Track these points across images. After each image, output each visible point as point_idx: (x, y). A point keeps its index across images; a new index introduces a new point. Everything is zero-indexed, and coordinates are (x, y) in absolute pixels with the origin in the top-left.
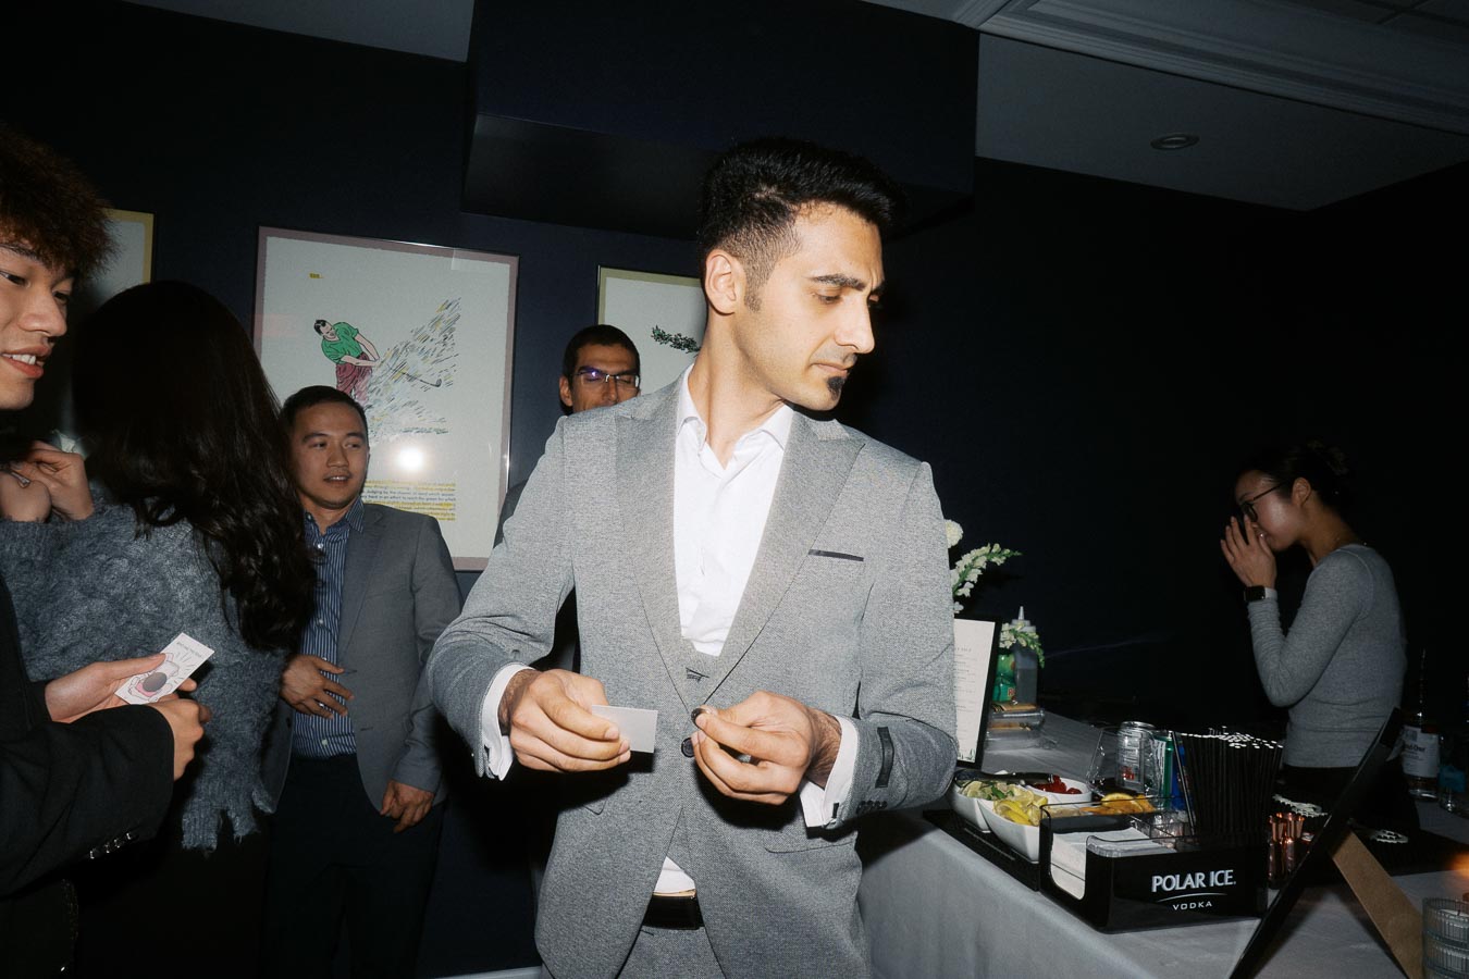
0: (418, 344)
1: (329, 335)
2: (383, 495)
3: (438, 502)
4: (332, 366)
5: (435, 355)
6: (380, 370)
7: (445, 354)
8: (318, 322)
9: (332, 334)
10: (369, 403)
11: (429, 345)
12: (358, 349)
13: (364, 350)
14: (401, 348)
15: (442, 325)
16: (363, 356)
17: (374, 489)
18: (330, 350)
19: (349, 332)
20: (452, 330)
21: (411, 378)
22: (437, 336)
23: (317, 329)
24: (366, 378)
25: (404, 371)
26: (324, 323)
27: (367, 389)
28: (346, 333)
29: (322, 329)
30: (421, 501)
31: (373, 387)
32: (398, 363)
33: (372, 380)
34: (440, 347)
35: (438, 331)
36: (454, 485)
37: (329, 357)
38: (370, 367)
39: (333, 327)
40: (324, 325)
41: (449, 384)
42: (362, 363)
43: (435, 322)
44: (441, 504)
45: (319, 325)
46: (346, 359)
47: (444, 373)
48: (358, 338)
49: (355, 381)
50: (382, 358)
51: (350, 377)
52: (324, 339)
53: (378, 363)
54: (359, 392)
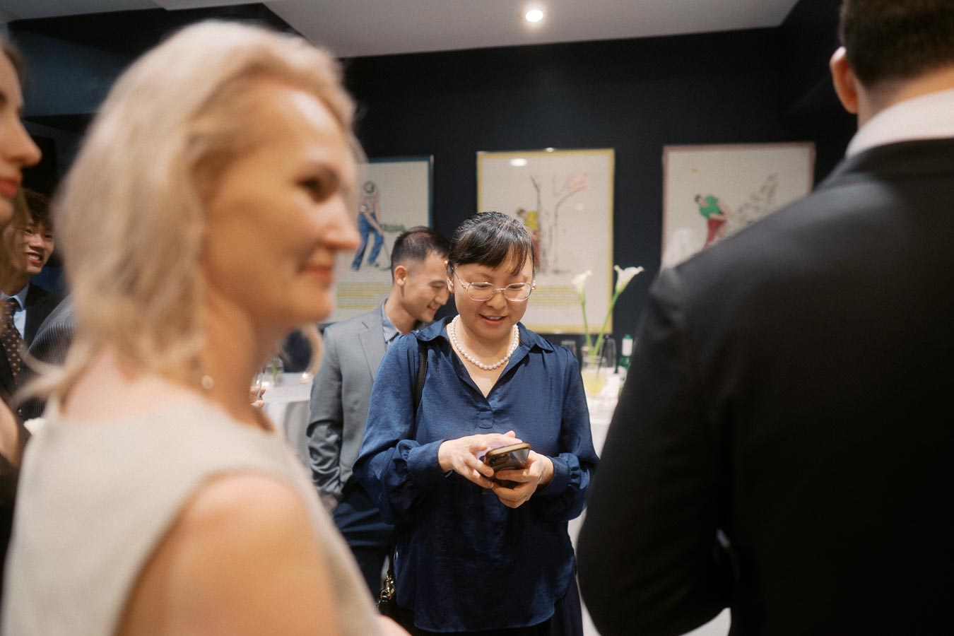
0: (754, 203)
5: (764, 208)
7: (769, 207)
8: (697, 196)
9: (704, 203)
11: (760, 203)
12: (718, 209)
13: (722, 210)
15: (767, 190)
16: (721, 213)
18: (704, 212)
19: (713, 201)
20: (773, 192)
23: (697, 201)
24: (724, 227)
25: (746, 220)
27: (725, 232)
29: (699, 200)
32: (742, 215)
33: (728, 226)
34: (766, 203)
35: (765, 193)
37: (703, 216)
38: (725, 220)
39: (704, 199)
40: (700, 198)
42: (721, 217)
43: (763, 189)
45: (697, 198)
46: (715, 216)
48: (719, 203)
49: (717, 228)
50: (732, 213)
51: (715, 226)
52: (701, 206)
53: (730, 216)
54: (720, 234)
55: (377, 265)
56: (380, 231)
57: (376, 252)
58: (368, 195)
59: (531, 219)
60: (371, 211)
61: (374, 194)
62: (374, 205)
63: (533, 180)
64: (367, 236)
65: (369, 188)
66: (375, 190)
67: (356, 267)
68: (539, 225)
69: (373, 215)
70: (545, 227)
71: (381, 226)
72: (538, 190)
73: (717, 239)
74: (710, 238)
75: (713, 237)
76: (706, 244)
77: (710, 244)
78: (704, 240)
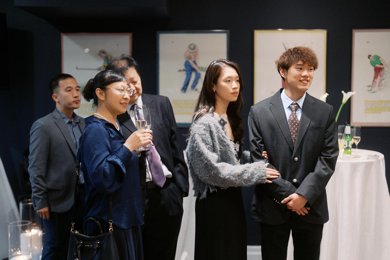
2: (388, 104)
9: (373, 59)
12: (380, 62)
13: (382, 62)
16: (382, 64)
18: (373, 64)
19: (377, 58)
23: (369, 58)
24: (383, 71)
27: (383, 74)
29: (370, 57)
33: (384, 71)
38: (383, 68)
39: (373, 57)
42: (381, 66)
45: (369, 56)
46: (378, 66)
48: (380, 59)
49: (379, 72)
50: (387, 64)
51: (378, 71)
52: (371, 60)
53: (386, 66)
54: (380, 75)
55: (196, 90)
56: (199, 71)
57: (196, 82)
58: (192, 51)
60: (193, 60)
61: (195, 50)
62: (195, 56)
63: (284, 45)
64: (191, 74)
65: (192, 47)
66: (196, 48)
67: (184, 91)
69: (195, 62)
71: (199, 68)
73: (379, 77)
74: (376, 77)
75: (377, 77)
76: (374, 80)
77: (375, 80)
78: (373, 78)
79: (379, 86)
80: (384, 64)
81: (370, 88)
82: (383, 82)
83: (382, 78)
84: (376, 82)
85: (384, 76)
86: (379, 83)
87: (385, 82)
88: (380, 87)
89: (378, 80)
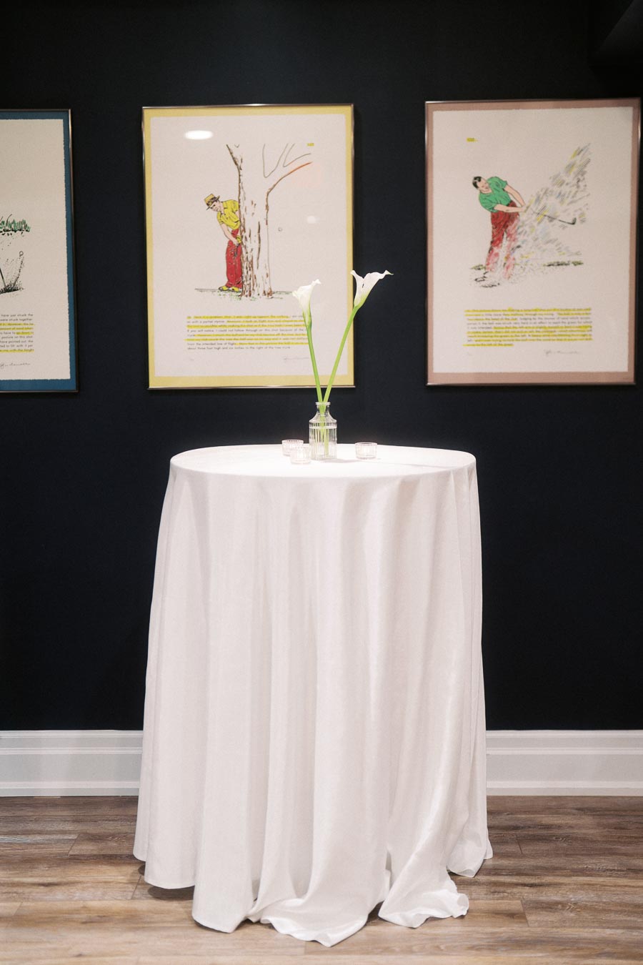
0: (556, 189)
1: (484, 189)
2: (533, 321)
3: (577, 325)
4: (487, 215)
5: (571, 196)
6: (525, 214)
7: (579, 196)
8: (475, 178)
9: (487, 188)
10: (518, 244)
11: (565, 189)
12: (507, 197)
13: (512, 199)
14: (542, 193)
15: (575, 169)
16: (512, 204)
17: (526, 317)
18: (485, 201)
19: (499, 185)
20: (583, 173)
21: (551, 219)
22: (570, 179)
23: (475, 185)
24: (516, 222)
25: (546, 213)
26: (479, 179)
27: (516, 232)
28: (498, 185)
29: (478, 184)
30: (563, 325)
31: (520, 230)
32: (540, 207)
33: (520, 224)
34: (574, 189)
35: (572, 175)
36: (590, 309)
37: (485, 207)
38: (517, 214)
39: (487, 182)
40: (480, 181)
41: (583, 221)
42: (511, 210)
43: (571, 166)
44: (580, 327)
45: (477, 181)
46: (502, 208)
47: (579, 212)
48: (507, 189)
49: (506, 226)
50: (527, 204)
51: (502, 223)
52: (481, 192)
53: (524, 208)
54: (509, 235)
59: (228, 212)
68: (241, 221)
70: (251, 225)
72: (240, 169)
73: (505, 242)
74: (496, 241)
75: (500, 240)
76: (491, 249)
77: (496, 250)
78: (488, 246)
79: (506, 266)
80: (518, 204)
81: (480, 274)
82: (517, 254)
83: (514, 245)
84: (497, 255)
85: (520, 238)
86: (507, 258)
87: (522, 256)
88: (510, 270)
89: (502, 250)
